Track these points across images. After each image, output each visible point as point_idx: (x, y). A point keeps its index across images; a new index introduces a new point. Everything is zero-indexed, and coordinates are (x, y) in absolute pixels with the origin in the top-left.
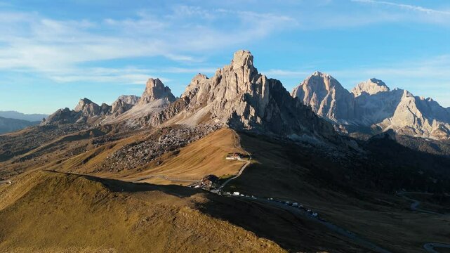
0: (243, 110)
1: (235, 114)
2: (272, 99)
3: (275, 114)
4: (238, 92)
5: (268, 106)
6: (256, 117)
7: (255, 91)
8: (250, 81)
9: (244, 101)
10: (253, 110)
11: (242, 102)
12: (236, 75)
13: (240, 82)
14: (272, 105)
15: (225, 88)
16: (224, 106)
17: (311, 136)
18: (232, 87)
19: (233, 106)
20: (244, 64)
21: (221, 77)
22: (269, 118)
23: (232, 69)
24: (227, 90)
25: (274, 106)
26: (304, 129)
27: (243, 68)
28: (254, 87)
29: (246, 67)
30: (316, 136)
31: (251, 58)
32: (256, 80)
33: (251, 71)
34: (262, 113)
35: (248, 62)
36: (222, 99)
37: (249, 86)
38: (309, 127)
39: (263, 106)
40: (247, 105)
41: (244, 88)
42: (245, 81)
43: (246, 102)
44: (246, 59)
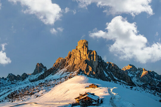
0: (85, 68)
1: (81, 70)
3: (101, 71)
4: (81, 60)
5: (98, 67)
6: (92, 71)
7: (90, 58)
8: (87, 54)
9: (85, 63)
10: (91, 68)
11: (84, 64)
12: (80, 51)
13: (82, 55)
14: (100, 66)
15: (74, 58)
16: (74, 67)
18: (78, 57)
19: (79, 66)
20: (84, 46)
21: (71, 55)
22: (99, 73)
23: (77, 49)
24: (75, 59)
27: (83, 47)
28: (90, 56)
29: (85, 47)
31: (87, 43)
32: (90, 53)
33: (87, 49)
35: (86, 45)
36: (73, 64)
37: (87, 56)
38: (119, 78)
39: (95, 66)
40: (87, 66)
41: (84, 58)
42: (85, 54)
43: (86, 64)
44: (84, 43)
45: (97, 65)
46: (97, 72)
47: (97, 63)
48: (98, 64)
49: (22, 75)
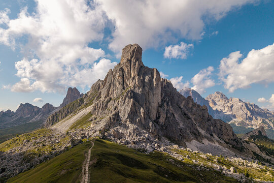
0: (128, 109)
1: (117, 115)
2: (164, 98)
3: (169, 115)
5: (161, 106)
6: (145, 119)
9: (130, 98)
10: (142, 110)
11: (127, 99)
12: (122, 69)
13: (127, 77)
14: (165, 104)
17: (212, 141)
18: (117, 83)
19: (116, 105)
20: (132, 57)
22: (162, 120)
24: (112, 87)
25: (167, 104)
26: (203, 132)
27: (130, 61)
29: (133, 60)
30: (217, 141)
31: (139, 50)
33: (139, 64)
34: (153, 115)
35: (136, 55)
36: (106, 97)
37: (137, 80)
38: (208, 130)
39: (155, 105)
40: (134, 104)
41: (131, 84)
42: (132, 76)
43: (132, 99)
44: (134, 51)
45: (160, 100)
46: (159, 117)
47: (160, 96)
48: (162, 100)
49: (43, 107)
